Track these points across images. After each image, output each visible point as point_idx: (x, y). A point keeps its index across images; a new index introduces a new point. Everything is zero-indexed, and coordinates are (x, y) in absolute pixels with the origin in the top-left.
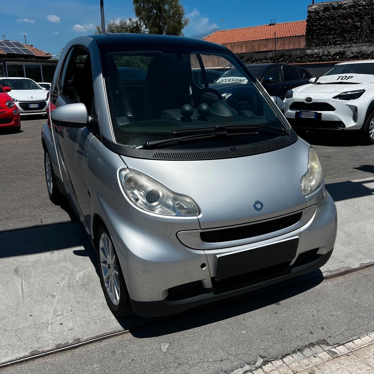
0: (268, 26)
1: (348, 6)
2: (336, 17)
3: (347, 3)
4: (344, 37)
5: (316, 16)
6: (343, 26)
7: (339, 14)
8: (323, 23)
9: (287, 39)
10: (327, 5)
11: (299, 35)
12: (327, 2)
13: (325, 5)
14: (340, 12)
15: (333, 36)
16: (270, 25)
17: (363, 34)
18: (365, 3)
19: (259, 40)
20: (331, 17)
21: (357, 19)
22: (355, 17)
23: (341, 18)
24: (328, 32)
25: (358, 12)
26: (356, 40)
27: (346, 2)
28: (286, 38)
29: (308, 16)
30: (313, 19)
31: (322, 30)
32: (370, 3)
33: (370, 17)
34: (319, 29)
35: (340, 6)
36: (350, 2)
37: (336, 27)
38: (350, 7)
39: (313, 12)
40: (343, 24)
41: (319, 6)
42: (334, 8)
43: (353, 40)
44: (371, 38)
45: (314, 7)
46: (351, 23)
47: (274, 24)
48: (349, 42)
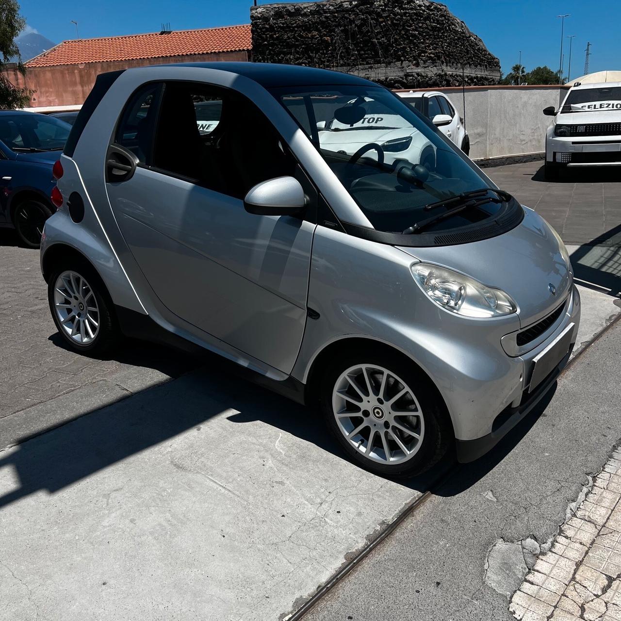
0: (160, 34)
1: (309, 12)
2: (295, 27)
3: (307, 7)
4: (310, 57)
5: (264, 24)
6: (306, 41)
7: (299, 23)
8: (277, 35)
9: (198, 58)
10: (278, 8)
11: (217, 51)
12: (278, 4)
13: (275, 8)
14: (299, 20)
15: (294, 56)
16: (162, 33)
17: (337, 54)
18: (333, 8)
19: (152, 58)
20: (288, 27)
21: (325, 31)
22: (322, 29)
23: (302, 29)
24: (286, 50)
25: (325, 22)
26: (327, 62)
27: (305, 6)
28: (197, 56)
29: (252, 24)
30: (260, 29)
31: (277, 45)
32: (340, 9)
33: (343, 29)
34: (273, 45)
35: (298, 12)
36: (311, 6)
37: (296, 42)
38: (312, 13)
39: (259, 18)
40: (306, 38)
41: (267, 10)
42: (289, 13)
43: (324, 62)
44: (348, 61)
45: (260, 10)
46: (318, 37)
47: (169, 33)
48: (319, 65)
